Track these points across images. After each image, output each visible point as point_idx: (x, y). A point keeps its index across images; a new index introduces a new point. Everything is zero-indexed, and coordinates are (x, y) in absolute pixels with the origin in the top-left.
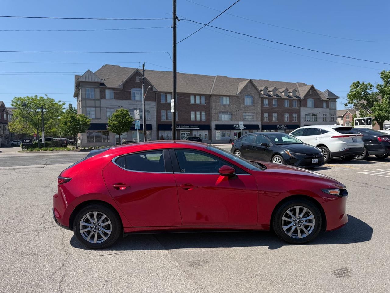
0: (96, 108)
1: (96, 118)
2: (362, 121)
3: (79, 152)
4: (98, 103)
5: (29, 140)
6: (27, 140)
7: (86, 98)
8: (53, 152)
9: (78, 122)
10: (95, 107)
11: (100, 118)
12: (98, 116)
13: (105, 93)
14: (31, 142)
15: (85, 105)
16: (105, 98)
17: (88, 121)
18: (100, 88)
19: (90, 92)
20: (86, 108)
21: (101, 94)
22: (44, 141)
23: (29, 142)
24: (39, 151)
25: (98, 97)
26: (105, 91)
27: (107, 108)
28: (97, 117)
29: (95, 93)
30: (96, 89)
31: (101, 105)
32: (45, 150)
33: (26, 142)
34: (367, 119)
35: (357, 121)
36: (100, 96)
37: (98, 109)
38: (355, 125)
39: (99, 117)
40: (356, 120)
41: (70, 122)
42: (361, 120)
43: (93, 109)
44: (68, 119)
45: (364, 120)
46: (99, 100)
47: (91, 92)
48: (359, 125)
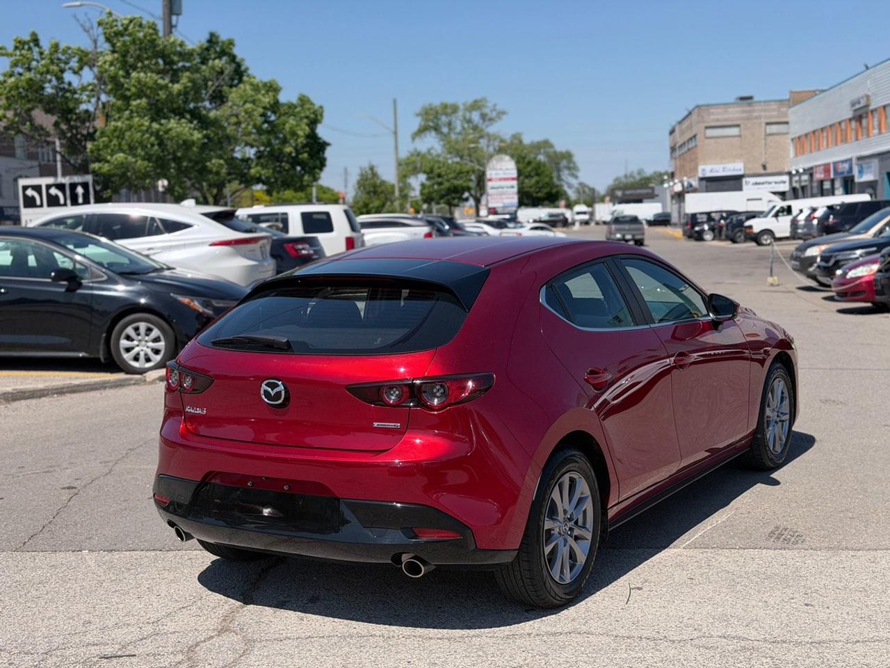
2: (53, 191)
34: (73, 186)
35: (30, 192)
38: (26, 206)
40: (25, 188)
42: (48, 187)
45: (61, 187)
48: (41, 206)
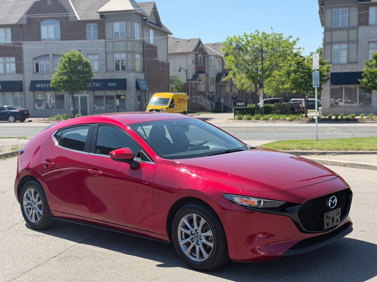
0: (350, 45)
1: (349, 62)
3: (307, 123)
4: (353, 34)
5: (243, 102)
6: (241, 102)
7: (333, 27)
8: (267, 122)
9: (307, 73)
10: (349, 42)
11: (356, 63)
12: (353, 59)
13: (368, 13)
14: (246, 105)
15: (329, 40)
16: (367, 24)
17: (324, 70)
18: (359, 5)
19: (340, 16)
20: (331, 45)
21: (360, 16)
22: (263, 104)
23: (243, 106)
24: (249, 119)
25: (354, 22)
26: (368, 9)
27: (369, 42)
28: (351, 61)
29: (349, 16)
30: (351, 9)
31: (359, 38)
32: (258, 119)
33: (239, 106)
36: (359, 20)
37: (353, 46)
39: (355, 61)
41: (295, 72)
43: (345, 46)
44: (292, 68)
46: (356, 28)
47: (342, 14)
